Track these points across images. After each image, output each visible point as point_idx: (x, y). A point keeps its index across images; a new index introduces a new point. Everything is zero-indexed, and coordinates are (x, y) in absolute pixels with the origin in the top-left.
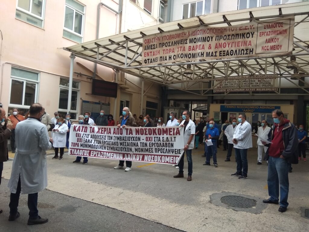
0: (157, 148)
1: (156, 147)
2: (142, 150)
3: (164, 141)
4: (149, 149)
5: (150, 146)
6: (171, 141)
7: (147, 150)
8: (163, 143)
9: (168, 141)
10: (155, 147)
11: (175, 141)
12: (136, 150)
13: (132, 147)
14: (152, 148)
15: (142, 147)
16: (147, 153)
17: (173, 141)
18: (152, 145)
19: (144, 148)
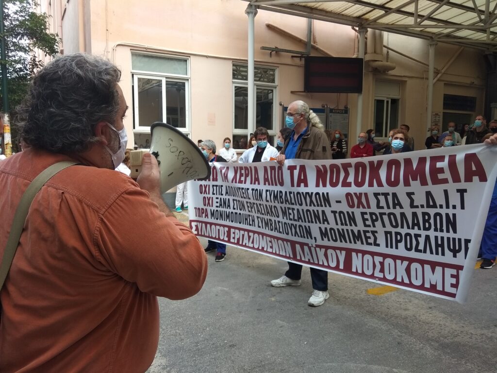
0: (393, 230)
1: (389, 228)
2: (342, 236)
3: (417, 207)
4: (365, 232)
5: (367, 223)
6: (448, 207)
7: (357, 237)
8: (415, 215)
9: (435, 206)
10: (384, 226)
11: (463, 207)
12: (324, 234)
13: (311, 225)
14: (372, 229)
15: (340, 227)
16: (358, 246)
17: (454, 207)
18: (373, 221)
19: (347, 230)
